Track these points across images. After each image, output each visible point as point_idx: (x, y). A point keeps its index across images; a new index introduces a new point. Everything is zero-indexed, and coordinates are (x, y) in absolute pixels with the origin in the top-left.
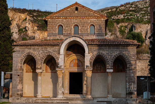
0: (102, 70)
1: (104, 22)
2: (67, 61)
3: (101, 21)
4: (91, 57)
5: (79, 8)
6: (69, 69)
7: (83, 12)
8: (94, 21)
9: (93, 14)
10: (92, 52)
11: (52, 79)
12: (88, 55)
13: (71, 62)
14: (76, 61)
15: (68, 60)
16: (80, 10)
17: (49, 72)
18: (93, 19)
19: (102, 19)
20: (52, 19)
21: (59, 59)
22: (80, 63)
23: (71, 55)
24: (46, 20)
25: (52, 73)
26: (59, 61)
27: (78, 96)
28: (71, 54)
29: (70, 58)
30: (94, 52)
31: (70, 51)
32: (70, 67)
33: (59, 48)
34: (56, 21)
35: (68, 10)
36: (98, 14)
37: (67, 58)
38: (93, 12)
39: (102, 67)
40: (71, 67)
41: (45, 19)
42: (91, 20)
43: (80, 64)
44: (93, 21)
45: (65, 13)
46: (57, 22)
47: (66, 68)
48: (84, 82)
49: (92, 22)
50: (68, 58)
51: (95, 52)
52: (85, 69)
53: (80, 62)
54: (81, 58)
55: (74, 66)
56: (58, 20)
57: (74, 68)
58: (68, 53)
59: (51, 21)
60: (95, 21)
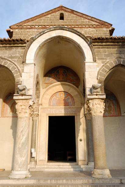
0: (112, 112)
1: (108, 33)
2: (45, 96)
3: (102, 31)
4: (100, 70)
5: (66, 14)
6: (49, 109)
7: (72, 19)
8: (91, 31)
9: (89, 22)
10: (102, 59)
11: (12, 129)
12: (92, 64)
13: (52, 96)
14: (62, 95)
15: (47, 92)
16: (68, 17)
17: (8, 117)
18: (90, 29)
19: (105, 29)
20: (21, 28)
21: (23, 74)
22: (68, 99)
23: (51, 84)
24: (11, 31)
25: (14, 118)
26: (21, 79)
27: (67, 167)
28: (52, 82)
29: (50, 90)
30: (106, 59)
31: (50, 77)
32: (50, 105)
33: (24, 50)
34: (27, 32)
35: (48, 17)
36: (97, 22)
37: (45, 90)
38: (88, 19)
39: (112, 106)
40: (51, 107)
41: (10, 29)
42: (85, 30)
43: (70, 100)
44: (89, 31)
45: (42, 21)
46: (29, 34)
47: (41, 108)
48: (78, 136)
49: (88, 33)
50: (47, 90)
51: (109, 59)
52: (89, 97)
53: (69, 97)
54: (71, 88)
55: (58, 104)
56: (31, 30)
57: (58, 107)
58: (47, 82)
59: (19, 32)
60: (93, 31)
